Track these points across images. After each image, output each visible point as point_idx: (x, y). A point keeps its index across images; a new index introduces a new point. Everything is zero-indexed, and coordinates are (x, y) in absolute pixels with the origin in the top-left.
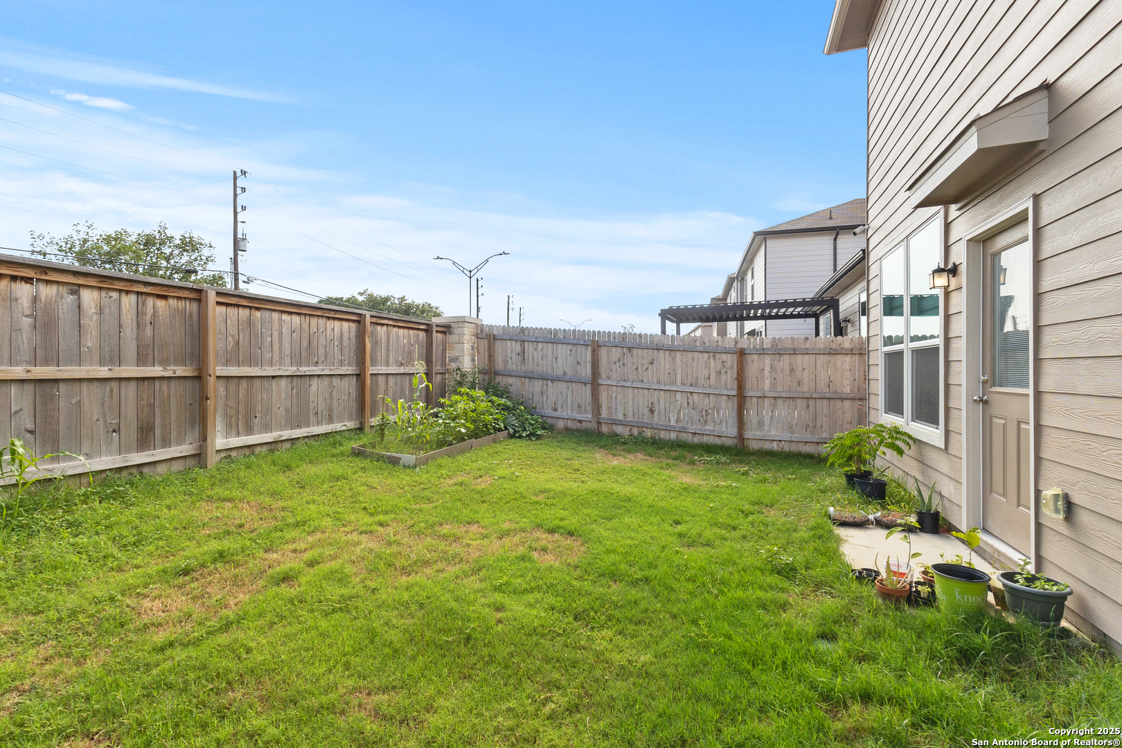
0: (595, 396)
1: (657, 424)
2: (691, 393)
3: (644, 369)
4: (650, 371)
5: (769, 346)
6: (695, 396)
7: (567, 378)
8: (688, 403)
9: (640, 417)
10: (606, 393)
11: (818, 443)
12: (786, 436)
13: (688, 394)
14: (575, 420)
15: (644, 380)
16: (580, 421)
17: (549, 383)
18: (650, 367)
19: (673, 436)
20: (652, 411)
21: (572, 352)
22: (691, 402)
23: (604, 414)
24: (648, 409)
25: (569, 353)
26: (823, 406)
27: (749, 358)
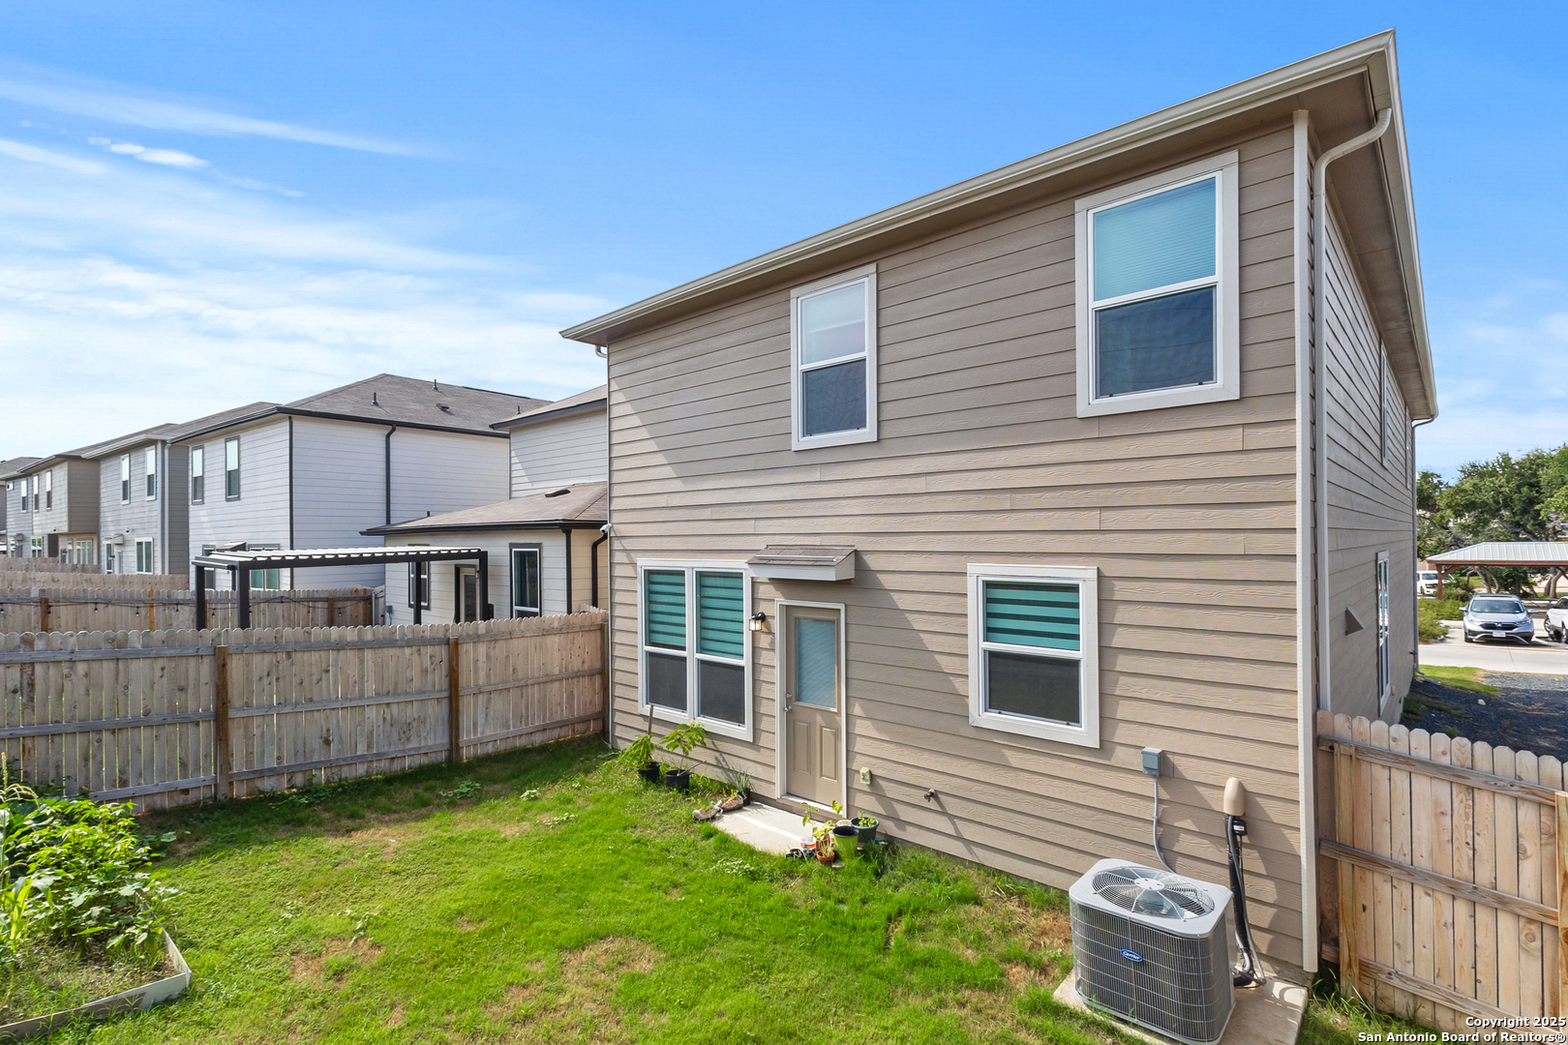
0: (222, 737)
1: (338, 760)
2: (388, 704)
3: (314, 682)
4: (324, 684)
5: (484, 631)
6: (394, 708)
7: (155, 718)
8: (384, 719)
9: (308, 756)
10: (242, 730)
11: (531, 733)
12: (501, 732)
13: (384, 706)
14: (176, 790)
15: (315, 699)
16: (186, 791)
17: (105, 736)
18: (324, 676)
19: (361, 770)
20: (327, 742)
21: (165, 671)
22: (388, 717)
23: (238, 766)
24: (321, 741)
25: (158, 673)
26: (535, 692)
27: (463, 648)
